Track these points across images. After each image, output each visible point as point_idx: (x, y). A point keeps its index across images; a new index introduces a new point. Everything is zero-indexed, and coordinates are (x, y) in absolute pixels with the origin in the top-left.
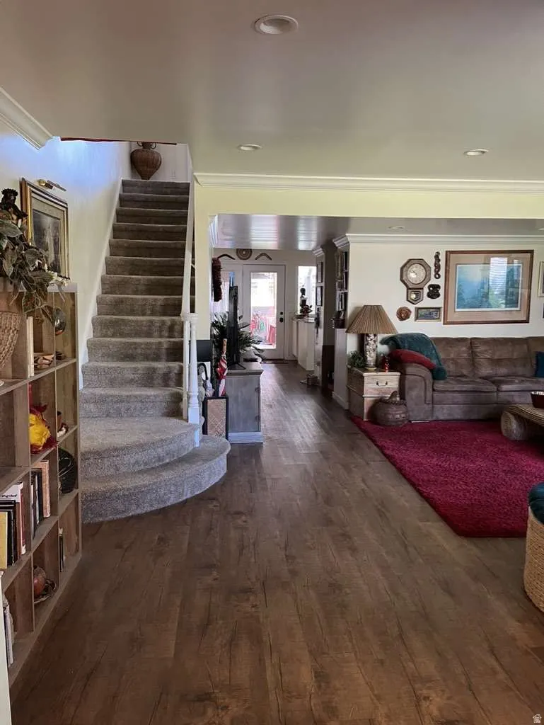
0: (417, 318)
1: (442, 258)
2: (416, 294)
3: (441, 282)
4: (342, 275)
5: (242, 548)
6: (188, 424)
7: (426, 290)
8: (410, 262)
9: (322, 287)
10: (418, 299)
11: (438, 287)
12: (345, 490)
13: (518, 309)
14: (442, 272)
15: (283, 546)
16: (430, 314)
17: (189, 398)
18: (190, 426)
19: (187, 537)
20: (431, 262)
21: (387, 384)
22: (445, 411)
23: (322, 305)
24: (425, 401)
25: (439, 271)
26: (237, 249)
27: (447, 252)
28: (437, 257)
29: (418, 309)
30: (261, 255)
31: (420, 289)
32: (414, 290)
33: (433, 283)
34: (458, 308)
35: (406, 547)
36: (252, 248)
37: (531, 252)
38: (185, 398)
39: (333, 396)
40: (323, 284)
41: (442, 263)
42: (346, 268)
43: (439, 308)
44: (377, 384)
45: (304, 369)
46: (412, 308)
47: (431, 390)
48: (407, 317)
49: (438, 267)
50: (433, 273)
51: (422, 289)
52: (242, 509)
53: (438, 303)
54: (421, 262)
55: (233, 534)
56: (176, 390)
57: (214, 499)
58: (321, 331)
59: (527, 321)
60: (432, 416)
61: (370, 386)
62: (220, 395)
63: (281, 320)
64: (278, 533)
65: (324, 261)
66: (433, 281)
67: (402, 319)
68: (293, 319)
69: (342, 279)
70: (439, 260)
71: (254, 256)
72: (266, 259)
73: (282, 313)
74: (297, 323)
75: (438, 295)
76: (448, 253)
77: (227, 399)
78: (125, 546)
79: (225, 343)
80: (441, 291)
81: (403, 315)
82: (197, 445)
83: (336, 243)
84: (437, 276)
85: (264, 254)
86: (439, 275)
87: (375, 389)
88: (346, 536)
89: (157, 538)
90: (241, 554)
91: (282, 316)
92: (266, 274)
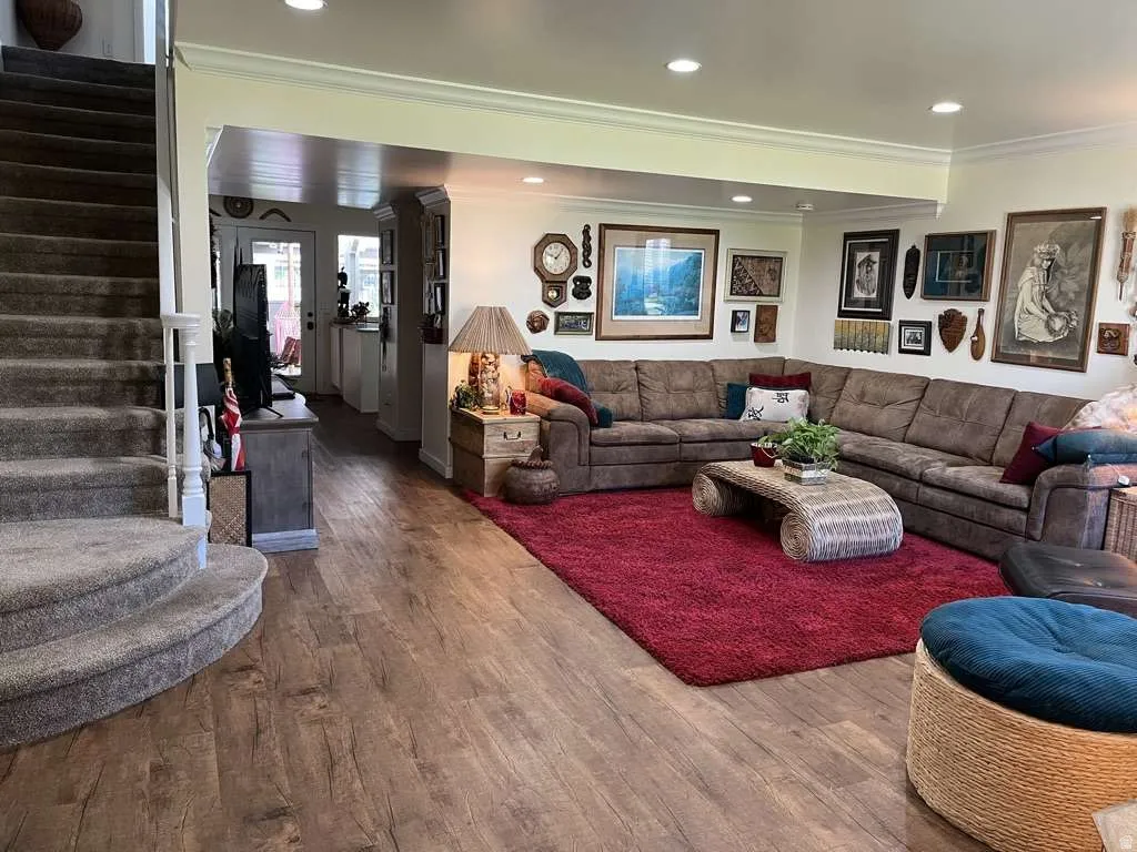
0: (557, 330)
1: (594, 234)
2: (558, 291)
3: (592, 273)
4: (436, 254)
5: (331, 765)
6: (182, 528)
7: (571, 286)
8: (548, 239)
9: (392, 273)
10: (561, 298)
11: (588, 280)
12: (488, 625)
13: (698, 318)
14: (594, 258)
15: (407, 745)
16: (576, 323)
17: (181, 477)
18: (189, 530)
19: (212, 757)
20: (578, 241)
21: (520, 434)
22: (608, 475)
23: (393, 303)
24: (579, 460)
25: (589, 255)
26: (226, 197)
27: (600, 225)
28: (586, 231)
29: (559, 315)
30: (272, 211)
31: (562, 282)
32: (553, 285)
33: (582, 275)
34: (616, 314)
35: (616, 719)
36: (253, 197)
37: (716, 233)
38: (172, 479)
39: (421, 456)
40: (395, 268)
41: (594, 244)
42: (443, 243)
43: (591, 314)
44: (505, 436)
45: (356, 411)
46: (550, 313)
47: (588, 443)
48: (543, 327)
49: (587, 249)
50: (580, 259)
51: (566, 282)
52: (312, 682)
53: (588, 305)
54: (563, 240)
55: (307, 737)
56: (149, 461)
57: (251, 668)
58: (392, 348)
59: (710, 337)
60: (589, 484)
61: (495, 439)
62: (233, 469)
63: (310, 326)
64: (392, 722)
65: (396, 229)
66: (582, 272)
67: (534, 330)
68: (331, 325)
69: (435, 260)
70: (590, 238)
71: (257, 213)
72: (279, 220)
73: (310, 315)
74: (341, 332)
75: (589, 294)
76: (604, 227)
77: (248, 475)
78: (82, 796)
79: (228, 367)
80: (593, 288)
81: (537, 324)
82: (203, 566)
83: (421, 199)
84: (587, 263)
85: (277, 210)
86: (589, 262)
87: (503, 445)
88: (512, 710)
89: (147, 769)
90: (331, 778)
91: (312, 320)
92: (272, 245)
